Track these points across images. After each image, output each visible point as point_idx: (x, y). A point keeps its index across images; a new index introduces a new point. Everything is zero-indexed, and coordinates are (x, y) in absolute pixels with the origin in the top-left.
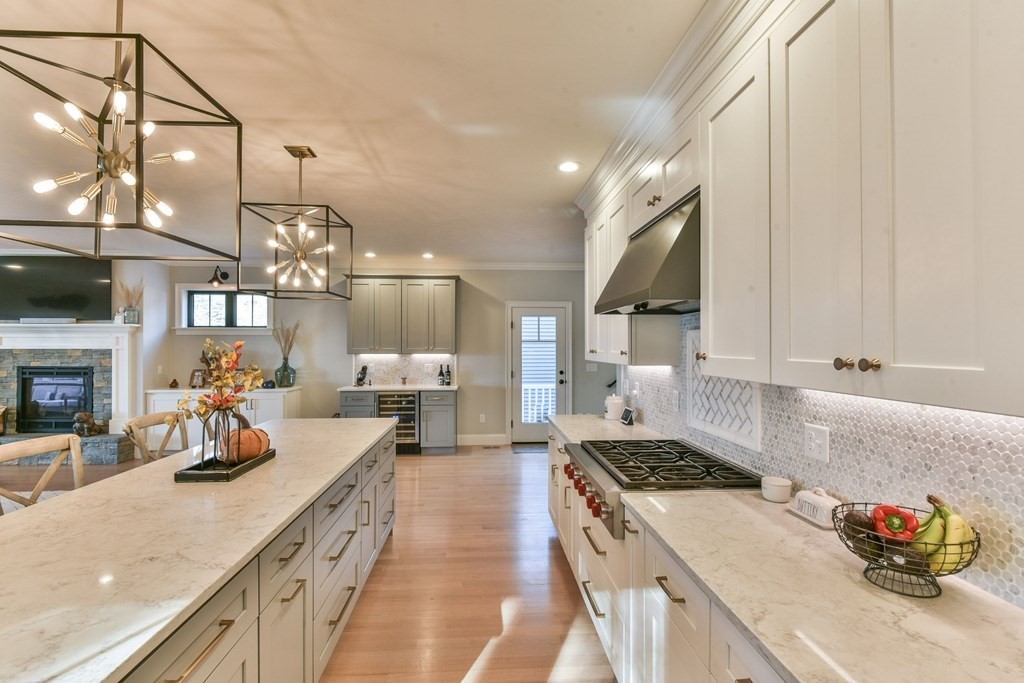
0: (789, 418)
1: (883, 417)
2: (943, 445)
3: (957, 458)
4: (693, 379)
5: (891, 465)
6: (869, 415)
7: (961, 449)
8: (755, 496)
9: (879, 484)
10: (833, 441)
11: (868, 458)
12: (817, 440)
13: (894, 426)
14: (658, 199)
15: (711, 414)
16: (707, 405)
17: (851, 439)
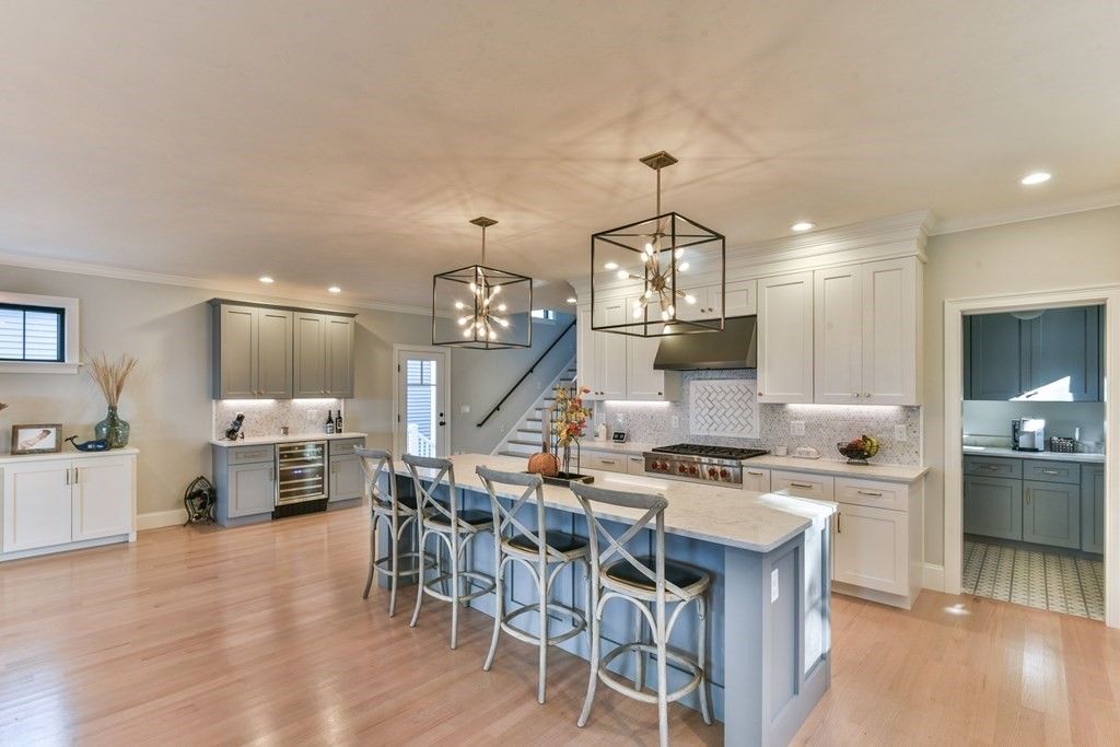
0: (779, 420)
1: (831, 415)
2: (856, 421)
3: (861, 424)
4: (696, 408)
5: (835, 431)
6: (825, 414)
7: (863, 421)
9: (830, 439)
10: (806, 427)
11: (824, 430)
12: (798, 428)
13: (837, 418)
14: (711, 310)
15: (715, 426)
16: (710, 421)
17: (815, 425)
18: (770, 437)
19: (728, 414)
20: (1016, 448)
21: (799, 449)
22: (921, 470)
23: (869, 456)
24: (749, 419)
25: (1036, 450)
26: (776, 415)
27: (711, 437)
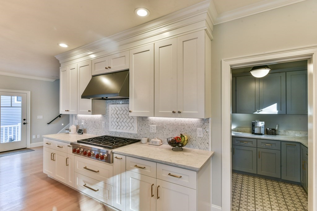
0: (145, 125)
1: (168, 122)
2: (179, 125)
3: (181, 127)
4: (112, 118)
5: (169, 131)
6: (165, 122)
7: (182, 126)
8: (140, 143)
9: (167, 135)
10: (157, 128)
11: (165, 130)
12: (153, 129)
13: (170, 123)
14: (110, 68)
15: (119, 127)
16: (117, 124)
17: (161, 127)
18: (141, 133)
19: (124, 121)
20: (253, 133)
21: (153, 140)
22: (211, 153)
23: (183, 146)
24: (133, 124)
25: (261, 134)
26: (144, 122)
27: (118, 132)
